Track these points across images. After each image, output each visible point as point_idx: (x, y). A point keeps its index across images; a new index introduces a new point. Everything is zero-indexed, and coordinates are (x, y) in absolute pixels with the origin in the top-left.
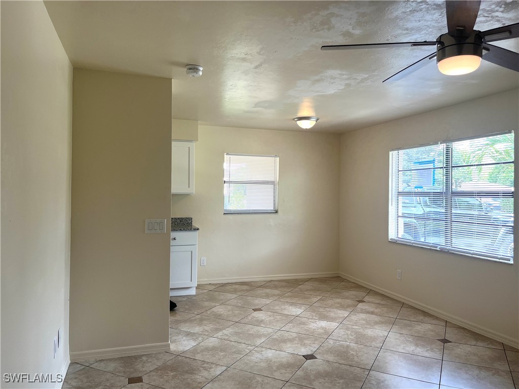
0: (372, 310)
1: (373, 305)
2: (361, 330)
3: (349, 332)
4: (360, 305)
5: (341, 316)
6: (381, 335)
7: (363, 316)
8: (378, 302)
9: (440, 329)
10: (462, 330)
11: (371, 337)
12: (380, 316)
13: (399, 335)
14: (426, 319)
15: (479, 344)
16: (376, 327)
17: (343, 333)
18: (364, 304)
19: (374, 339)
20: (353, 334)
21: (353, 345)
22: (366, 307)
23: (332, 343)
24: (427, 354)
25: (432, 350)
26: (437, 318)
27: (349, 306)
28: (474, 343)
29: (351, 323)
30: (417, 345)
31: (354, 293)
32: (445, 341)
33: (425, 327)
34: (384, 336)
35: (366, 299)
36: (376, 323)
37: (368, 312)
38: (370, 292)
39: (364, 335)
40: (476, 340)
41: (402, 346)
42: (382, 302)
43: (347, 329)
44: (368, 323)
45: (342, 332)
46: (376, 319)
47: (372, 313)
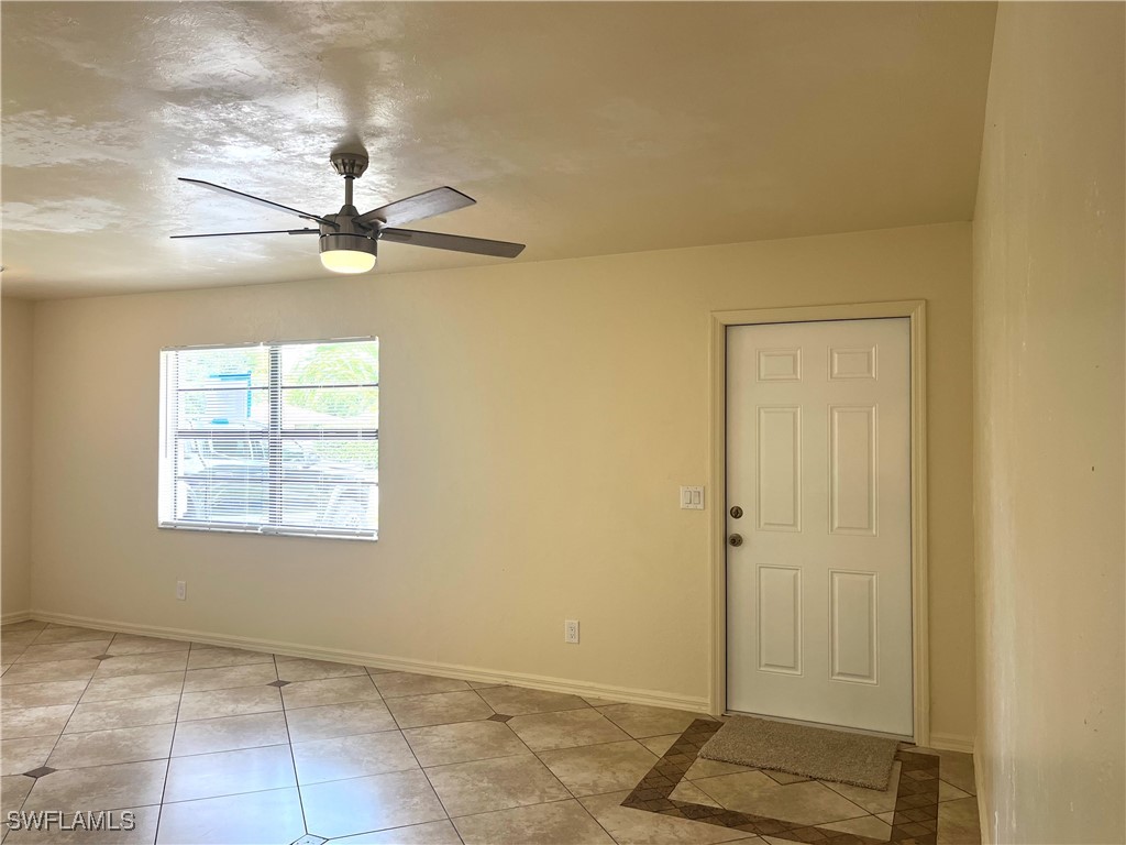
0: (134, 667)
1: (132, 658)
2: (126, 705)
3: (103, 714)
4: (104, 664)
5: (74, 690)
6: (168, 702)
7: (120, 681)
8: (140, 651)
9: (267, 668)
10: (301, 662)
11: (150, 711)
12: (152, 673)
13: (201, 694)
14: (239, 658)
15: (332, 675)
16: (152, 692)
17: (90, 718)
18: (110, 660)
19: (157, 712)
20: (112, 714)
21: (119, 732)
22: (120, 665)
23: (75, 739)
24: (257, 709)
25: (263, 701)
26: (258, 654)
27: (80, 671)
28: (324, 675)
29: (99, 699)
30: (237, 701)
31: (81, 645)
32: (279, 684)
33: (244, 671)
34: (175, 703)
35: (112, 650)
36: (150, 687)
37: (126, 673)
38: (115, 637)
39: (136, 710)
40: (326, 670)
41: (212, 709)
42: (149, 650)
43: (97, 709)
44: (135, 690)
45: (88, 717)
46: (148, 681)
47: (136, 672)
